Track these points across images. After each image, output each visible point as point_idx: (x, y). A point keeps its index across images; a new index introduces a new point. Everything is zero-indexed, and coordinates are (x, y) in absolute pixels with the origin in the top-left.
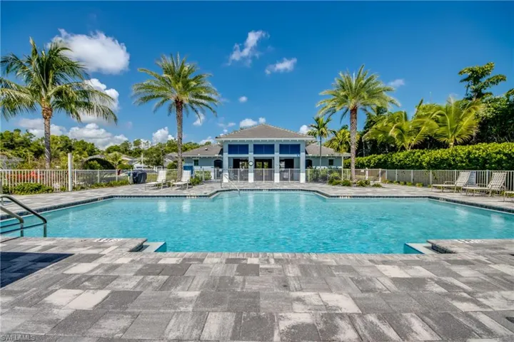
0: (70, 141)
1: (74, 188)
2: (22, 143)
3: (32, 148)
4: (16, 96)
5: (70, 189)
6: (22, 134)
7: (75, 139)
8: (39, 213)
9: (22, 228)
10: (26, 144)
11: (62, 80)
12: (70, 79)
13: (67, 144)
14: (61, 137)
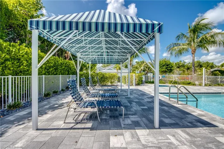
0: (201, 63)
1: (205, 85)
2: (182, 66)
3: (185, 67)
4: (182, 48)
5: (203, 85)
6: (182, 62)
7: (203, 62)
8: (193, 95)
9: (187, 101)
10: (183, 66)
11: (201, 35)
12: (205, 33)
13: (199, 64)
14: (197, 61)
